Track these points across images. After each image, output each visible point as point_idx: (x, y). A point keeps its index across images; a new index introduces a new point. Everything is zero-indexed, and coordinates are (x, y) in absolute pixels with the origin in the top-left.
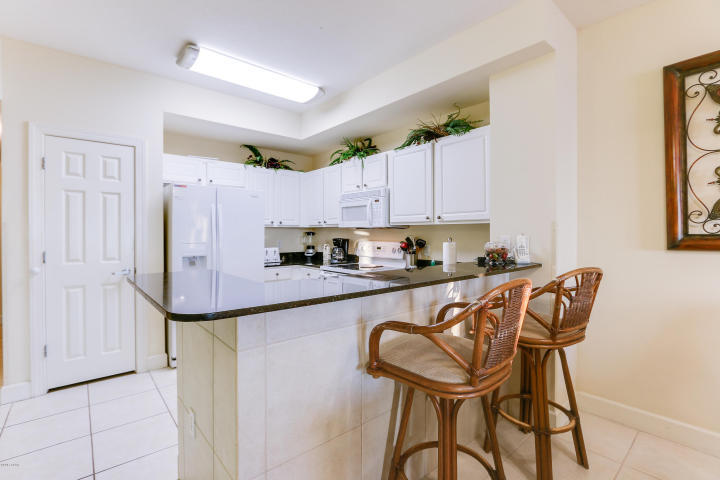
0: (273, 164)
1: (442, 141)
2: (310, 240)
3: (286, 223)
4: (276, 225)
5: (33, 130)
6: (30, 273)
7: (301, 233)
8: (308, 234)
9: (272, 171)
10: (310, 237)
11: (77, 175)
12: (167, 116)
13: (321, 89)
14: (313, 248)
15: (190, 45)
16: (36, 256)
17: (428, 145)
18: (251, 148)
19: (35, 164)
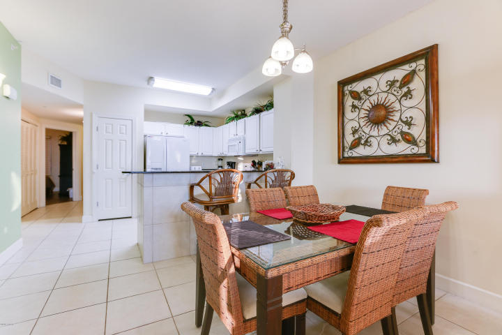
0: (199, 124)
1: (262, 114)
2: (220, 163)
3: (205, 154)
4: (200, 154)
5: (94, 115)
6: (92, 173)
7: (216, 159)
8: (219, 159)
9: (198, 127)
10: (220, 161)
11: (109, 133)
12: (145, 105)
13: (213, 89)
14: (222, 167)
15: (151, 78)
16: (95, 167)
17: (258, 115)
18: (189, 116)
19: (94, 129)
